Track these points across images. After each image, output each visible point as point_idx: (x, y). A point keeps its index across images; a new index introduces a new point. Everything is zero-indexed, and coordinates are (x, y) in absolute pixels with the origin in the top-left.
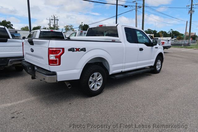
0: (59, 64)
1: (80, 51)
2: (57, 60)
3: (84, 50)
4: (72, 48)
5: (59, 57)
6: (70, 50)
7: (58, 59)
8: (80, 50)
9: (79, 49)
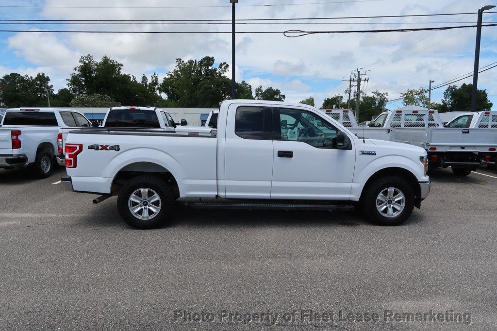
0: (75, 166)
1: (108, 150)
2: (71, 161)
3: (116, 148)
4: (94, 145)
5: (75, 157)
6: (91, 147)
7: (72, 159)
8: (108, 148)
9: (108, 146)
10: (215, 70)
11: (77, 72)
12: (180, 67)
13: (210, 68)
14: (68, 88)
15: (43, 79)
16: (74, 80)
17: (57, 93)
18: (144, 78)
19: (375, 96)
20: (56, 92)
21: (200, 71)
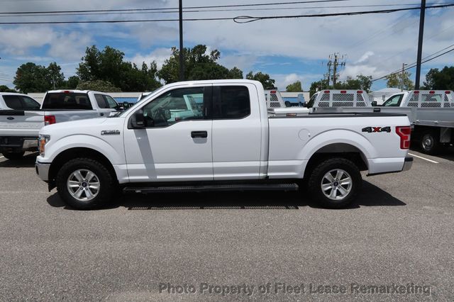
10: (207, 57)
11: (84, 62)
12: (175, 55)
13: (203, 55)
14: (76, 75)
15: (55, 68)
16: (82, 69)
17: (68, 80)
18: (144, 65)
19: (359, 79)
20: (66, 79)
21: (194, 58)
